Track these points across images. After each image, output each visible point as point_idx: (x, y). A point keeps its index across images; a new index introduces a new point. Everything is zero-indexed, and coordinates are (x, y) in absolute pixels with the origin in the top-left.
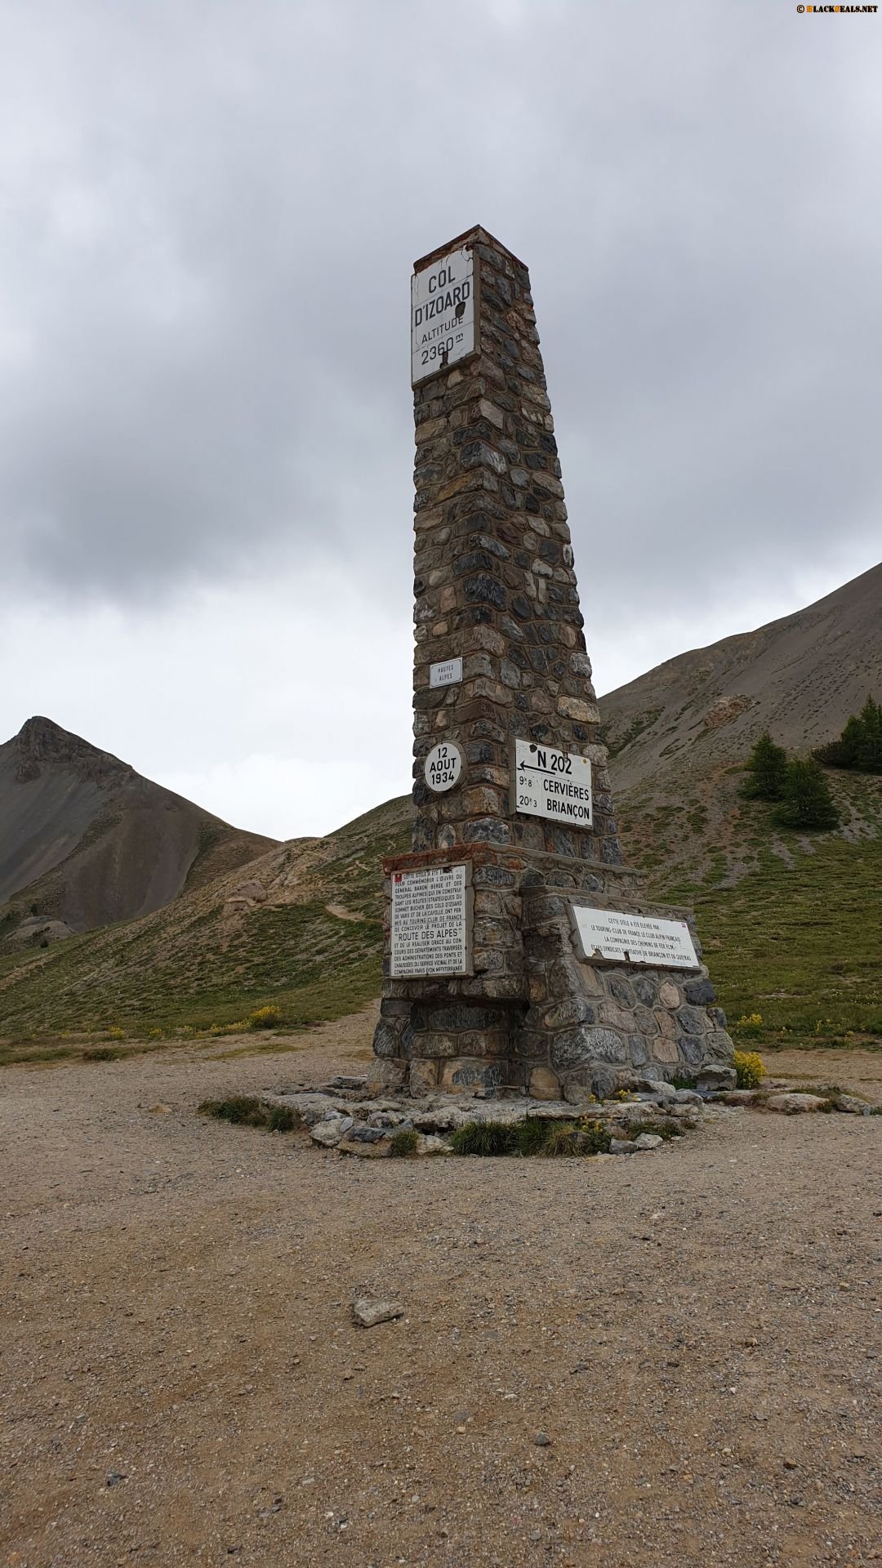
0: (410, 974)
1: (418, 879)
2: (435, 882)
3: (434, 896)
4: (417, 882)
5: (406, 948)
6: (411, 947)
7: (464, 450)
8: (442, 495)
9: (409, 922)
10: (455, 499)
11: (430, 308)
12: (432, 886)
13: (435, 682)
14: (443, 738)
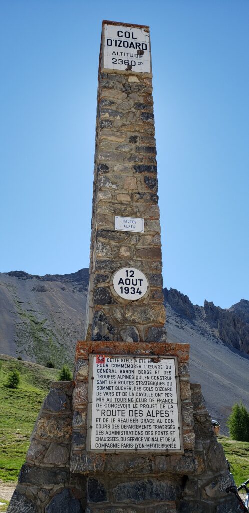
0: (115, 448)
1: (123, 363)
2: (143, 368)
3: (143, 380)
4: (123, 366)
5: (110, 423)
6: (116, 423)
7: (143, 113)
8: (125, 129)
9: (114, 400)
10: (137, 134)
11: (118, 43)
12: (140, 372)
13: (118, 228)
14: (127, 264)
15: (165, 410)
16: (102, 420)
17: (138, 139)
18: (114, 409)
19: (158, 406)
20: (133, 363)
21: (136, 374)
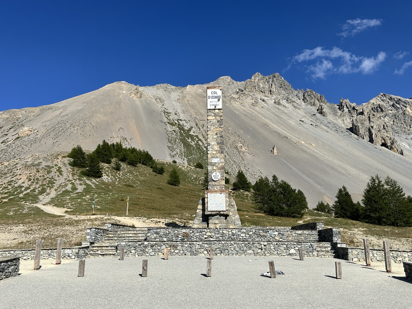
0: (213, 210)
1: (214, 195)
6: (213, 206)
7: (219, 124)
8: (214, 130)
10: (217, 132)
11: (212, 97)
13: (213, 161)
14: (215, 171)
15: (222, 203)
16: (210, 205)
17: (218, 134)
18: (212, 203)
21: (217, 197)
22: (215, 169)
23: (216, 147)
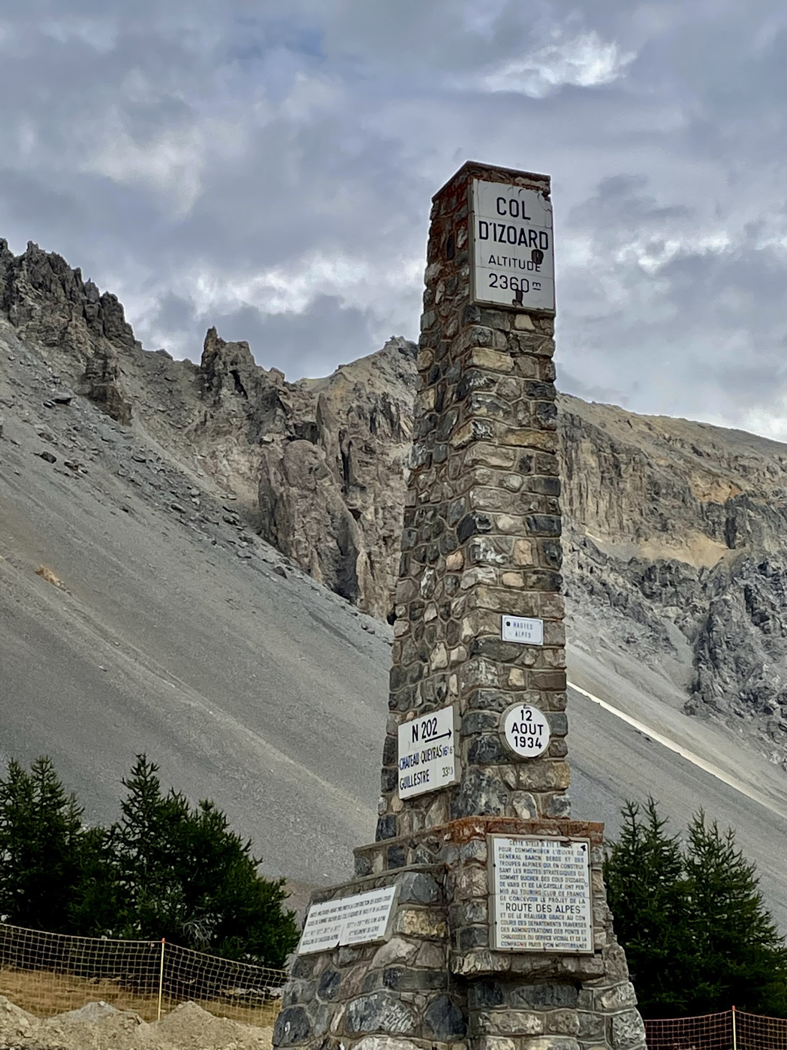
0: (522, 947)
2: (551, 854)
3: (552, 869)
4: (528, 851)
7: (541, 406)
8: (512, 439)
9: (519, 892)
10: (529, 451)
11: (499, 230)
12: (547, 858)
13: (509, 635)
14: (520, 698)
15: (575, 905)
16: (507, 915)
17: (532, 465)
18: (520, 903)
19: (569, 900)
20: (539, 848)
21: (544, 861)
22: (521, 683)
23: (523, 545)
